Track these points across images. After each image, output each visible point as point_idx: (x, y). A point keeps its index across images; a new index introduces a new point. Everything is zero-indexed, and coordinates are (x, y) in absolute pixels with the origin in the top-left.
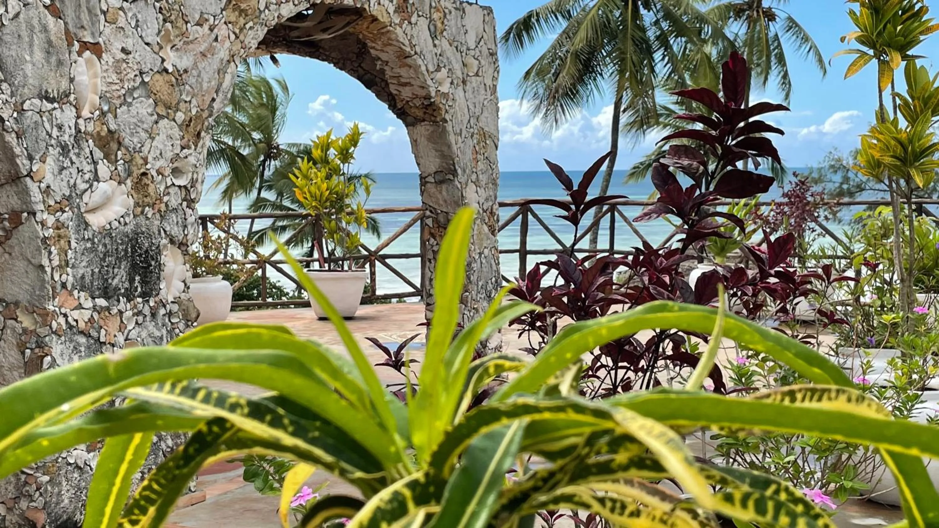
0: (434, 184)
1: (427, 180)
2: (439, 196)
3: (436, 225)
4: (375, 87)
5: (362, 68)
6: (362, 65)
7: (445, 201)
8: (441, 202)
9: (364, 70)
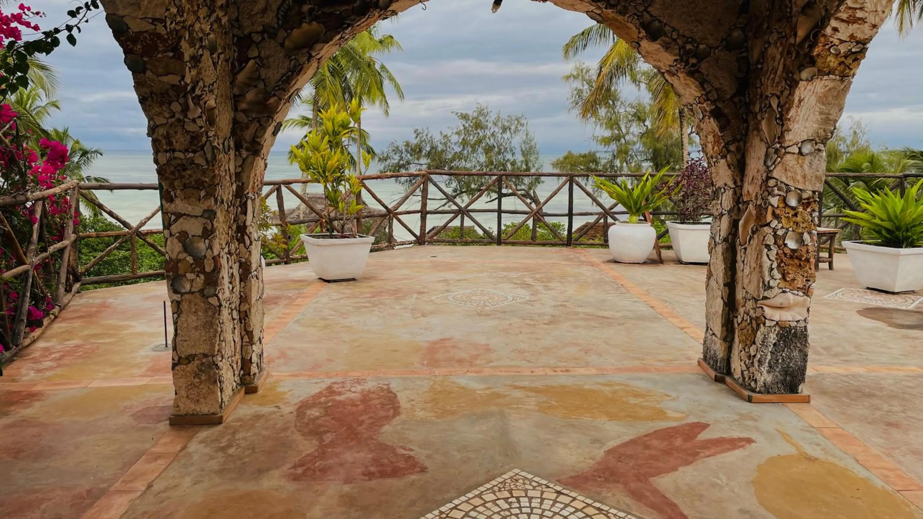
0: (796, 156)
1: (789, 150)
2: (799, 170)
3: (781, 205)
4: (663, 38)
5: (648, 13)
6: (649, 9)
7: (804, 177)
8: (799, 177)
9: (651, 16)
